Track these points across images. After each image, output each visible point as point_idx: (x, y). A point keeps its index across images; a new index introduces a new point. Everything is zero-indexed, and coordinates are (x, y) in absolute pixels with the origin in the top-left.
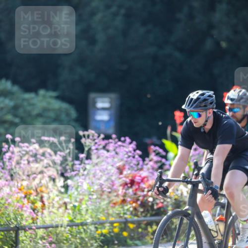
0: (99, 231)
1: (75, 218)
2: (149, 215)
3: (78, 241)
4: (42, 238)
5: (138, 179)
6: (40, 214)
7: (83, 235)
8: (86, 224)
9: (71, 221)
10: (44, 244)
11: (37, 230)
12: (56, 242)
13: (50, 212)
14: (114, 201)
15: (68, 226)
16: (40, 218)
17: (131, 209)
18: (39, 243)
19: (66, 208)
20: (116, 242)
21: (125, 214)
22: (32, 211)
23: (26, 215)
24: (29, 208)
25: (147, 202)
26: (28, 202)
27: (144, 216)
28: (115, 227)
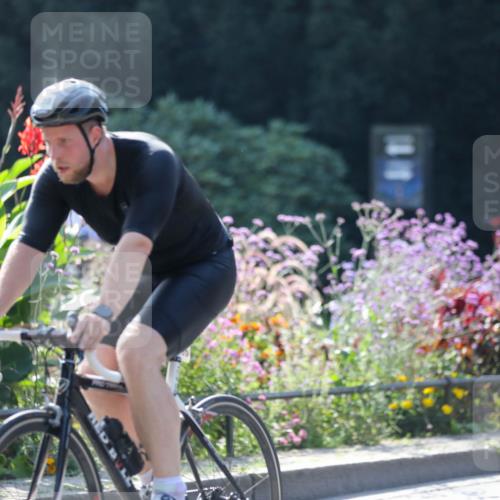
0: (394, 404)
1: (345, 378)
2: (494, 371)
3: (352, 423)
4: (279, 418)
5: (471, 298)
6: (273, 369)
7: (362, 413)
8: (368, 390)
9: (338, 383)
10: (284, 431)
11: (268, 402)
12: (308, 426)
13: (294, 366)
14: (424, 344)
15: (330, 393)
16: (274, 379)
17: (459, 359)
18: (272, 428)
19: (327, 359)
20: (430, 426)
21: (445, 368)
22: (257, 364)
23: (246, 370)
24: (253, 358)
25: (490, 345)
26: (251, 346)
27: (485, 374)
28: (427, 396)
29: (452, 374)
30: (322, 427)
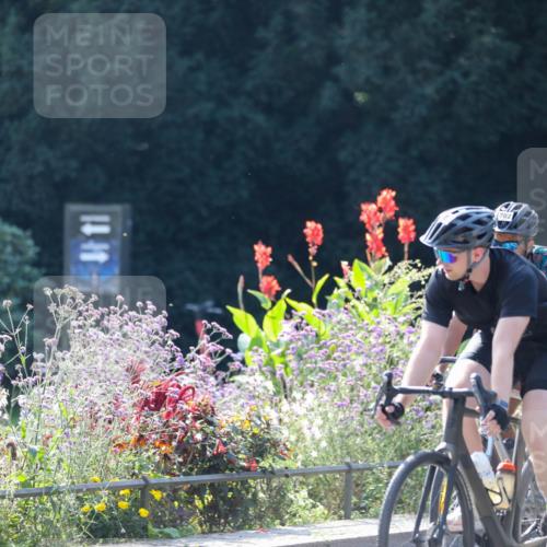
0: (87, 508)
1: (33, 478)
2: (195, 471)
5: (172, 392)
7: (51, 516)
8: (58, 492)
9: (24, 485)
14: (120, 441)
15: (17, 496)
17: (157, 458)
19: (14, 455)
20: (123, 531)
25: (192, 441)
27: (186, 474)
28: (123, 497)
29: (150, 474)
30: (7, 532)
